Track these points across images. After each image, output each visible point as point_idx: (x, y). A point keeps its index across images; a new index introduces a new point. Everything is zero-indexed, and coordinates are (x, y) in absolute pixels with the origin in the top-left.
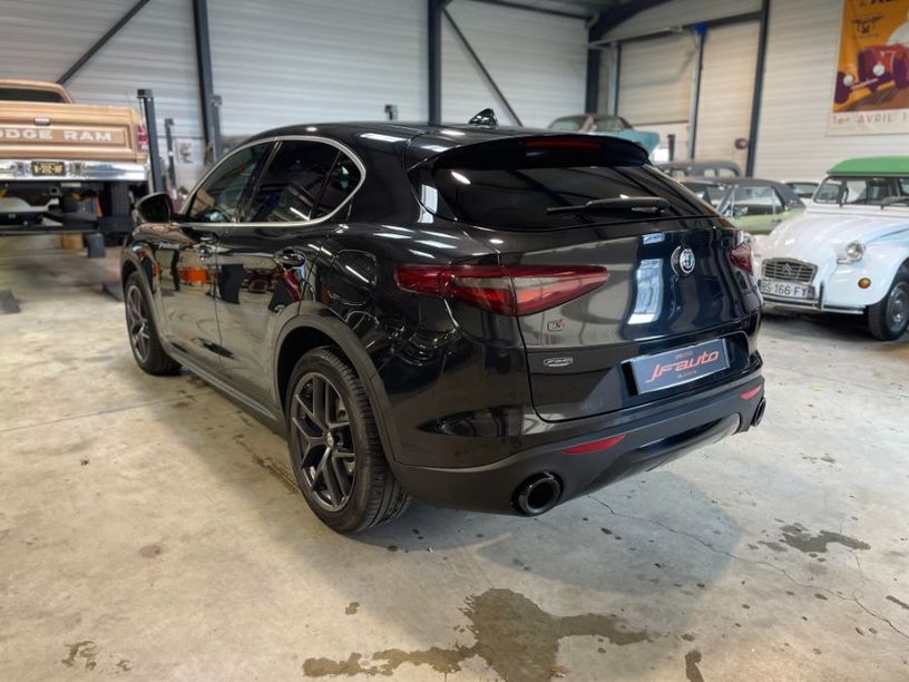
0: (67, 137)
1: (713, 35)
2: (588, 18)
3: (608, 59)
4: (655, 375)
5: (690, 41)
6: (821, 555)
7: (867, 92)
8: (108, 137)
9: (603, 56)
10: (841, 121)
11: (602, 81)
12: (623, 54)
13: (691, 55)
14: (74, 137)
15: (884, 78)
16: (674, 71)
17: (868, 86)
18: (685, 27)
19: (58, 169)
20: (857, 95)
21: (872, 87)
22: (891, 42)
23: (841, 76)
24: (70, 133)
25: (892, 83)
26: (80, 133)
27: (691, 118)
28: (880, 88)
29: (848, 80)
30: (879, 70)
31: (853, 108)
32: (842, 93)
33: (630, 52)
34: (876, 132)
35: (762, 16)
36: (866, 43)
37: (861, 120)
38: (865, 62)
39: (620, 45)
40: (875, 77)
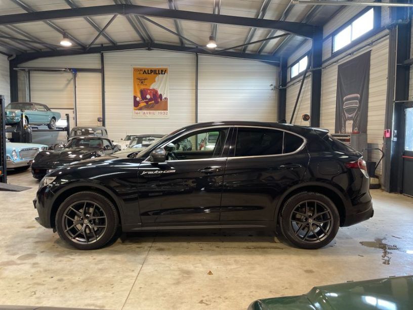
1: (79, 74)
2: (9, 56)
7: (145, 104)
10: (137, 113)
12: (31, 75)
13: (70, 81)
15: (150, 100)
17: (145, 102)
20: (142, 104)
21: (147, 103)
22: (151, 88)
23: (135, 98)
25: (153, 102)
27: (74, 107)
28: (149, 103)
29: (138, 99)
30: (148, 97)
31: (141, 109)
32: (136, 104)
33: (34, 75)
34: (150, 118)
35: (102, 71)
36: (143, 87)
37: (144, 113)
38: (143, 93)
39: (30, 71)
40: (147, 99)
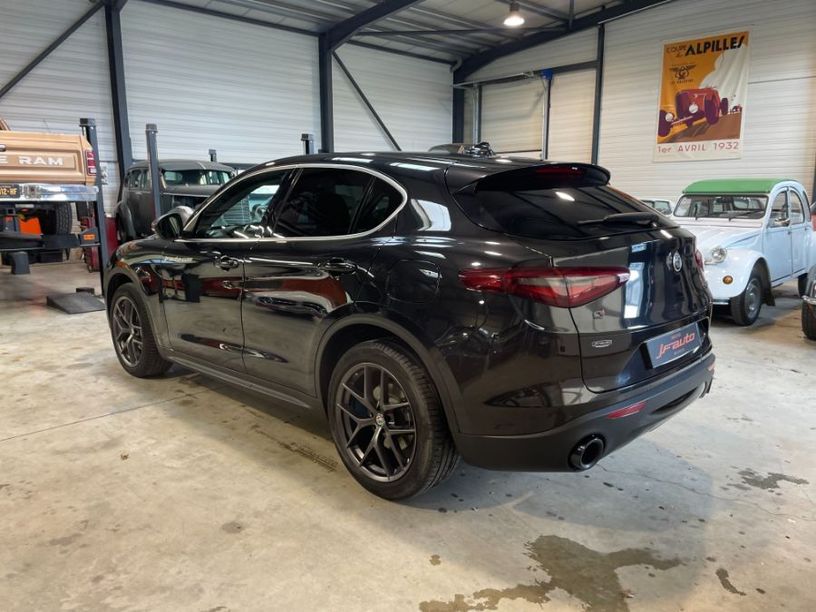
0: (21, 162)
1: (558, 79)
2: (453, 63)
3: (471, 97)
4: (661, 353)
5: (540, 84)
6: (777, 490)
7: (685, 127)
8: (60, 162)
9: (466, 95)
10: (664, 150)
11: (467, 116)
12: (484, 93)
13: (540, 95)
14: (28, 162)
15: (698, 116)
16: (527, 108)
17: (684, 122)
18: (535, 72)
19: (13, 191)
20: (677, 129)
21: (689, 123)
22: (702, 86)
23: (663, 114)
24: (25, 158)
25: (704, 119)
26: (34, 158)
27: (543, 147)
28: (695, 123)
29: (669, 117)
30: (693, 108)
31: (673, 140)
32: (664, 128)
33: (489, 92)
34: (693, 158)
35: (598, 65)
36: (682, 87)
37: (680, 149)
38: (682, 102)
39: (481, 86)
40: (690, 114)
